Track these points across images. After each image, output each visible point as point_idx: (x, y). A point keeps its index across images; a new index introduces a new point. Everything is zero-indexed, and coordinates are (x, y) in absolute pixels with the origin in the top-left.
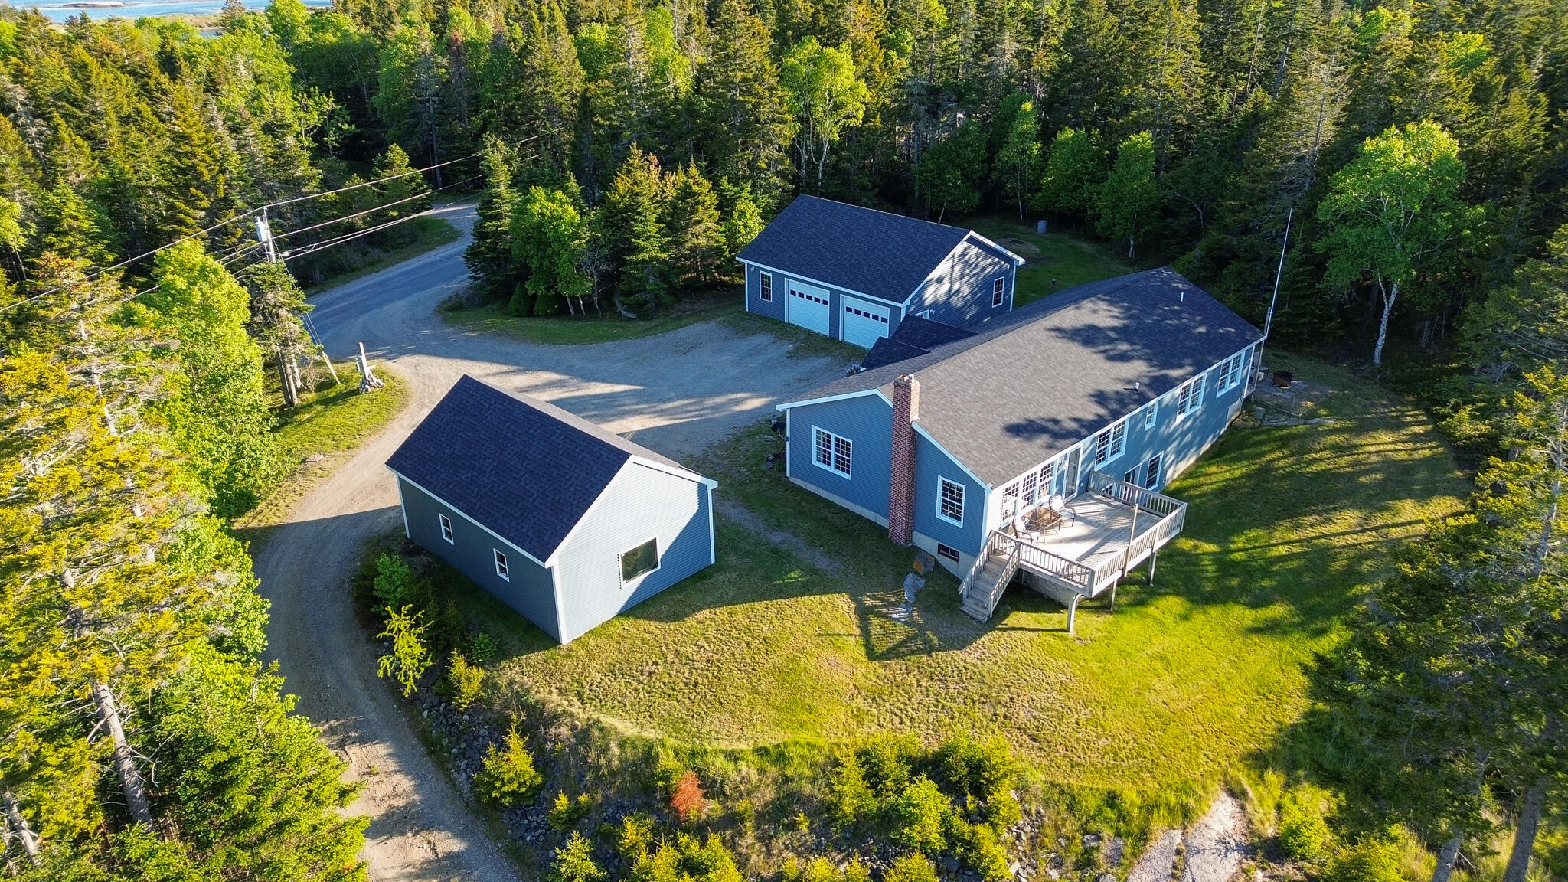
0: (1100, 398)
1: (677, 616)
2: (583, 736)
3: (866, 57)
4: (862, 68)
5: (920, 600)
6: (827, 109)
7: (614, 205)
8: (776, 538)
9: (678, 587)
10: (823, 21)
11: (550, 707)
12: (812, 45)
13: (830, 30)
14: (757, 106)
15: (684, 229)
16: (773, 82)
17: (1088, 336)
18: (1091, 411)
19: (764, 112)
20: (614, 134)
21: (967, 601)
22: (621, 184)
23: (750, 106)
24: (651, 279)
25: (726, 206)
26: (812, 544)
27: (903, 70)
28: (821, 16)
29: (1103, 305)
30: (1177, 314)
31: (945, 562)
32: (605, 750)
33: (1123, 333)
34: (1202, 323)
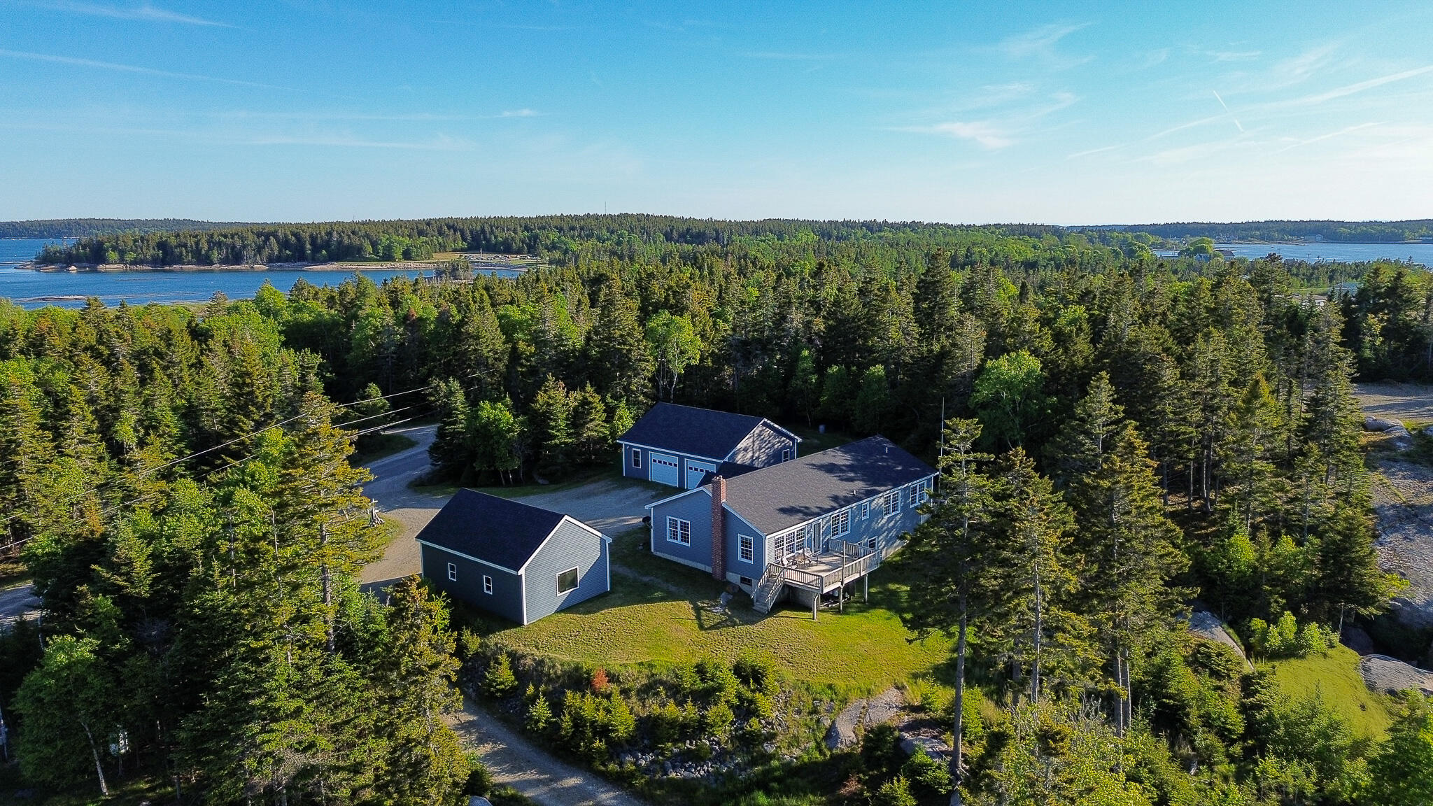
0: (835, 498)
1: (588, 612)
2: (541, 663)
3: (700, 322)
4: (698, 329)
5: (729, 604)
6: (676, 354)
7: (536, 411)
8: (646, 579)
9: (588, 601)
10: (672, 301)
11: (520, 652)
12: (665, 315)
13: (677, 306)
14: (629, 351)
15: (583, 425)
16: (640, 337)
17: (830, 469)
18: (828, 504)
19: (634, 355)
20: (533, 371)
21: (756, 604)
22: (541, 398)
23: (625, 351)
24: (560, 456)
25: (610, 412)
26: (667, 581)
27: (725, 330)
28: (671, 297)
29: (839, 453)
30: (882, 460)
31: (745, 587)
32: (554, 666)
33: (851, 468)
34: (900, 464)
